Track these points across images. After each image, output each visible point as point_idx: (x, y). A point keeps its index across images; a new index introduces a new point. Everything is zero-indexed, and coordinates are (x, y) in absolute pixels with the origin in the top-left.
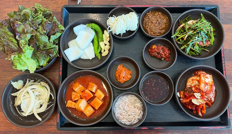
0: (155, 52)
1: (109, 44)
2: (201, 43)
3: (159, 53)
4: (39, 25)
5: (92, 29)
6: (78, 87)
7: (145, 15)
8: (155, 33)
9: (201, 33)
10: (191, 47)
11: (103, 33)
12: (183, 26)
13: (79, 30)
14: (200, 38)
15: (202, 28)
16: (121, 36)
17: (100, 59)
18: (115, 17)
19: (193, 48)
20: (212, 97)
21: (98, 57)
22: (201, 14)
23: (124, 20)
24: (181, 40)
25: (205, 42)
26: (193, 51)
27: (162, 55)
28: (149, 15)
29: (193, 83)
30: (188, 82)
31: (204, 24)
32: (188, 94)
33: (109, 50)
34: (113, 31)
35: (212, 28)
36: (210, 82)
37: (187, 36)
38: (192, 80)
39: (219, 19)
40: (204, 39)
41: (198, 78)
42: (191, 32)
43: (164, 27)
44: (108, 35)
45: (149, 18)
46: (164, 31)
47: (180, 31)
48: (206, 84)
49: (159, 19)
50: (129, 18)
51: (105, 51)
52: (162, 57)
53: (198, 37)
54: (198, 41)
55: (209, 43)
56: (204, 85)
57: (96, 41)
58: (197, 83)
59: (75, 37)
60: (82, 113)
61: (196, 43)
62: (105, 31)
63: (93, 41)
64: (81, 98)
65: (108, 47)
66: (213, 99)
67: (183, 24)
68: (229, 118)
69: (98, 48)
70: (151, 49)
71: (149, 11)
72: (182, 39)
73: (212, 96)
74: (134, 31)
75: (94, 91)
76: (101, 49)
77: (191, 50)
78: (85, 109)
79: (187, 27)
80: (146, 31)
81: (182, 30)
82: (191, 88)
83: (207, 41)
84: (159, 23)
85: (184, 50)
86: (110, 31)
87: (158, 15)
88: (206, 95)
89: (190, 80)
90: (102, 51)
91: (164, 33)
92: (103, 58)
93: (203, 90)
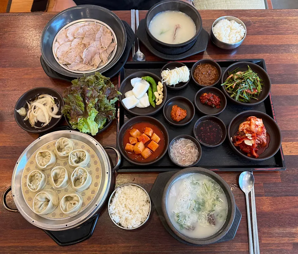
0: (206, 98)
1: (163, 94)
2: (249, 91)
3: (210, 99)
4: (100, 90)
5: (146, 81)
6: (136, 132)
7: (196, 67)
8: (205, 83)
9: (247, 82)
10: (239, 94)
11: (157, 84)
12: (232, 77)
13: (136, 82)
14: (247, 85)
15: (248, 77)
16: (174, 87)
17: (154, 107)
18: (168, 70)
19: (242, 95)
20: (263, 139)
21: (153, 105)
22: (248, 66)
23: (177, 72)
24: (230, 89)
25: (252, 90)
26: (243, 98)
27: (212, 102)
28: (199, 67)
29: (244, 127)
30: (240, 126)
31: (250, 74)
32: (240, 137)
33: (163, 99)
34: (167, 82)
35: (258, 77)
36: (260, 124)
37: (235, 84)
38: (243, 124)
39: (266, 71)
40: (252, 87)
41: (249, 122)
42: (238, 81)
43: (214, 78)
44: (162, 86)
45: (199, 70)
46: (214, 81)
47: (228, 81)
48: (257, 126)
49: (209, 72)
50: (181, 70)
51: (158, 100)
52: (213, 104)
53: (245, 84)
54: (246, 88)
55: (257, 91)
56: (255, 126)
57: (150, 92)
58: (248, 126)
59: (131, 88)
60: (140, 154)
61: (244, 91)
62: (159, 82)
63: (147, 92)
64: (138, 141)
65: (161, 96)
66: (265, 141)
67: (232, 75)
68: (283, 160)
69: (152, 97)
70: (202, 97)
71: (199, 64)
72: (231, 87)
73: (263, 137)
74: (186, 82)
75: (150, 135)
76: (156, 98)
77: (240, 97)
78: (143, 151)
79: (235, 77)
80: (197, 81)
81: (231, 80)
82: (243, 131)
83: (254, 89)
84: (209, 75)
85: (234, 97)
86: (163, 82)
87: (208, 67)
88: (257, 136)
89: (242, 124)
90: (156, 101)
91: (214, 83)
92: (157, 107)
93: (254, 131)
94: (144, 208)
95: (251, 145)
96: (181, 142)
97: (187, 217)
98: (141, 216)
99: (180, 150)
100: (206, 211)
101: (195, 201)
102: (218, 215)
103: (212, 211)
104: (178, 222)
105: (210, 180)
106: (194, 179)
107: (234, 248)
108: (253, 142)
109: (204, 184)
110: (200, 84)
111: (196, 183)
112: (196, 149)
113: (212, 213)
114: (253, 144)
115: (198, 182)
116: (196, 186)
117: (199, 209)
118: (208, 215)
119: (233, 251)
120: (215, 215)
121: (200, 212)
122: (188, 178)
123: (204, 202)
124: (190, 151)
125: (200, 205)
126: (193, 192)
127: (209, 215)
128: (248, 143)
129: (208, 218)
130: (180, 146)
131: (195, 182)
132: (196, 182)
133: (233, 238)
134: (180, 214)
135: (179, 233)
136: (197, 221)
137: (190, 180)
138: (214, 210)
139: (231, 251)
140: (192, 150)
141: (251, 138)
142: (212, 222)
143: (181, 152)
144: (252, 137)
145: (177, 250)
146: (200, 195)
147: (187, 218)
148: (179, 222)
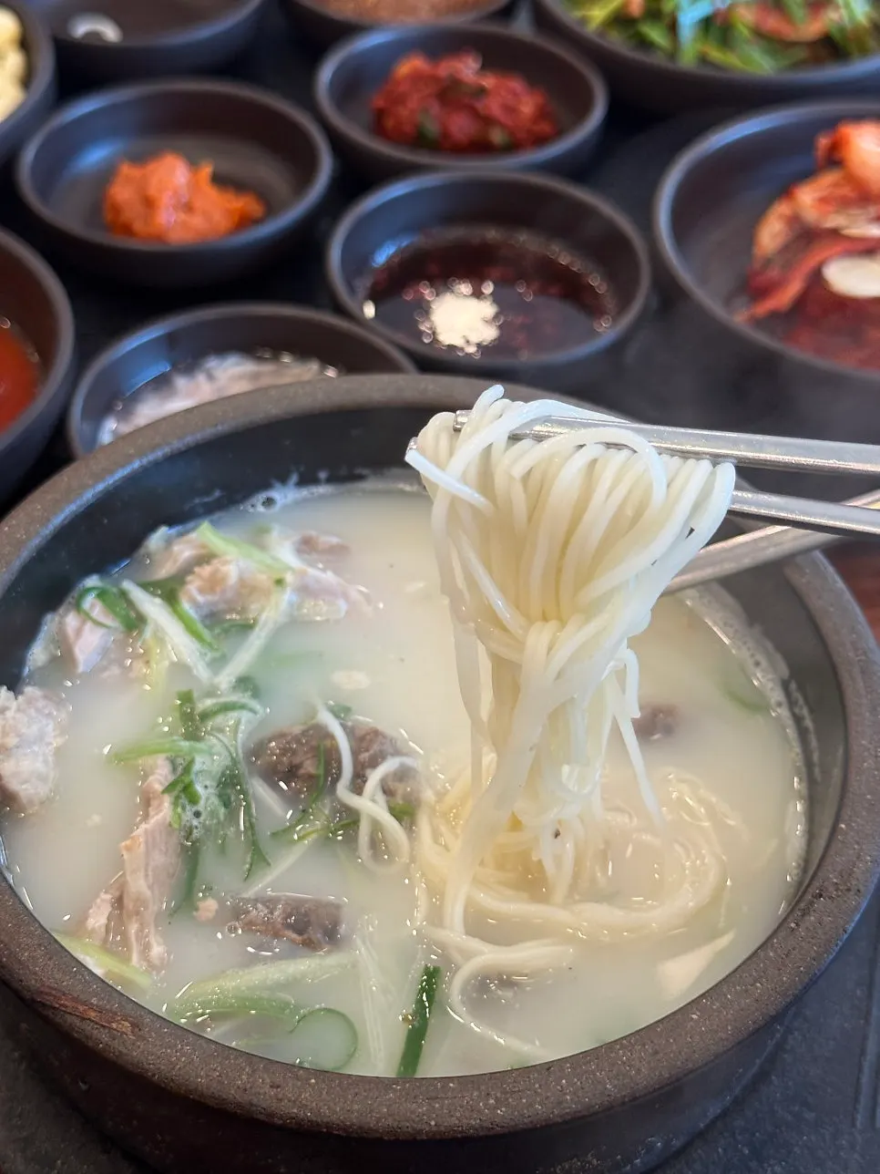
141: (875, 231)
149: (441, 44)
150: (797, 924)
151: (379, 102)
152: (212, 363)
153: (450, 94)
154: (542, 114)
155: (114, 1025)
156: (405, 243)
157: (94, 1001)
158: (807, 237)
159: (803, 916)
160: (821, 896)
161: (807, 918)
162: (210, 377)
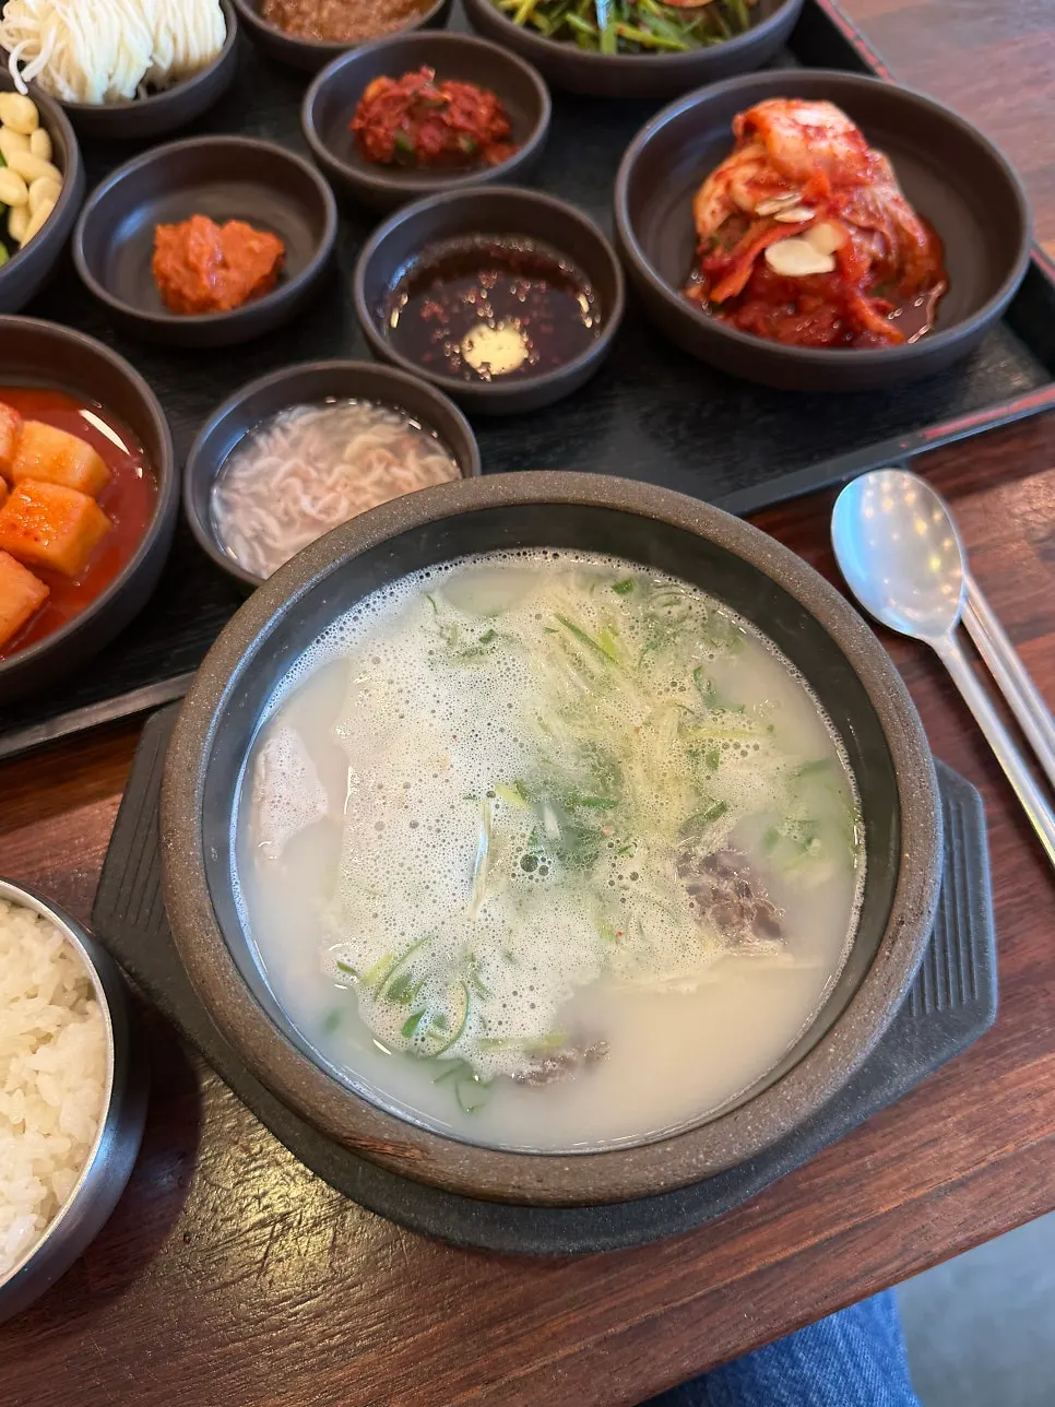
27: (446, 115)
51: (30, 215)
52: (455, 131)
56: (797, 135)
86: (28, 74)
90: (15, 225)
93: (808, 164)
94: (46, 1058)
95: (825, 265)
96: (295, 444)
97: (495, 962)
98: (34, 1145)
99: (305, 503)
100: (654, 838)
101: (522, 790)
102: (771, 838)
103: (713, 816)
104: (413, 1055)
105: (592, 581)
106: (452, 616)
107: (1026, 1119)
108: (828, 235)
109: (556, 624)
110: (311, 37)
111: (486, 639)
112: (432, 451)
113: (715, 838)
114: (835, 254)
115: (498, 626)
116: (490, 666)
117: (579, 848)
118: (683, 873)
119: (1033, 1140)
120: (751, 849)
121: (602, 870)
122: (399, 622)
123: (608, 770)
124: (388, 478)
125: (579, 809)
126: (480, 725)
127: (695, 863)
128: (798, 259)
129: (692, 890)
130: (294, 473)
131: (471, 639)
132: (483, 630)
133: (987, 1012)
134: (419, 963)
135: (431, 1142)
136: (605, 967)
137: (419, 637)
138: (723, 808)
139: (1017, 1157)
140: (402, 465)
141: (804, 215)
142: (743, 912)
143: (312, 512)
144: (807, 204)
145: (524, 1359)
146: (556, 724)
147: (496, 975)
148: (433, 1046)
149: (399, 59)
150: (890, 952)
151: (358, 123)
152: (282, 416)
153: (416, 109)
154: (497, 113)
155: (407, 1154)
156: (410, 264)
157: (386, 1136)
158: (739, 217)
159: (893, 943)
160: (902, 923)
161: (896, 945)
162: (284, 431)
